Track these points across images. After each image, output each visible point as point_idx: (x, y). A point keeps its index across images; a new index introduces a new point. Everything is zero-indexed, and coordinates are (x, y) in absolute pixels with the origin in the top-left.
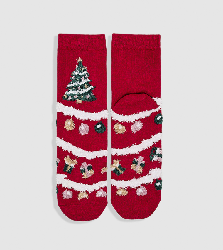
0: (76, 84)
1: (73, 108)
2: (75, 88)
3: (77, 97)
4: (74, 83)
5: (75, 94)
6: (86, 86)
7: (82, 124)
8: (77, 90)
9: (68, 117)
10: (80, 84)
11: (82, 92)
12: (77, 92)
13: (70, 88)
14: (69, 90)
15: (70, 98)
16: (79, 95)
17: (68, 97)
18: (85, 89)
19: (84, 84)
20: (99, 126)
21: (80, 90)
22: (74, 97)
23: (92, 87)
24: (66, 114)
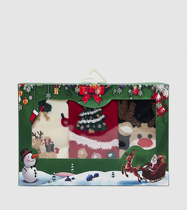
0: (88, 114)
1: (86, 137)
2: (88, 117)
3: (89, 126)
4: (86, 112)
5: (87, 123)
6: (98, 115)
7: (94, 153)
8: (89, 119)
9: (81, 146)
10: (92, 113)
11: (94, 121)
12: (89, 122)
13: (82, 117)
14: (82, 120)
15: (82, 127)
16: (91, 124)
17: (80, 126)
18: (97, 118)
19: (96, 114)
20: (110, 155)
21: (92, 119)
22: (87, 126)
23: (103, 116)
24: (79, 143)
